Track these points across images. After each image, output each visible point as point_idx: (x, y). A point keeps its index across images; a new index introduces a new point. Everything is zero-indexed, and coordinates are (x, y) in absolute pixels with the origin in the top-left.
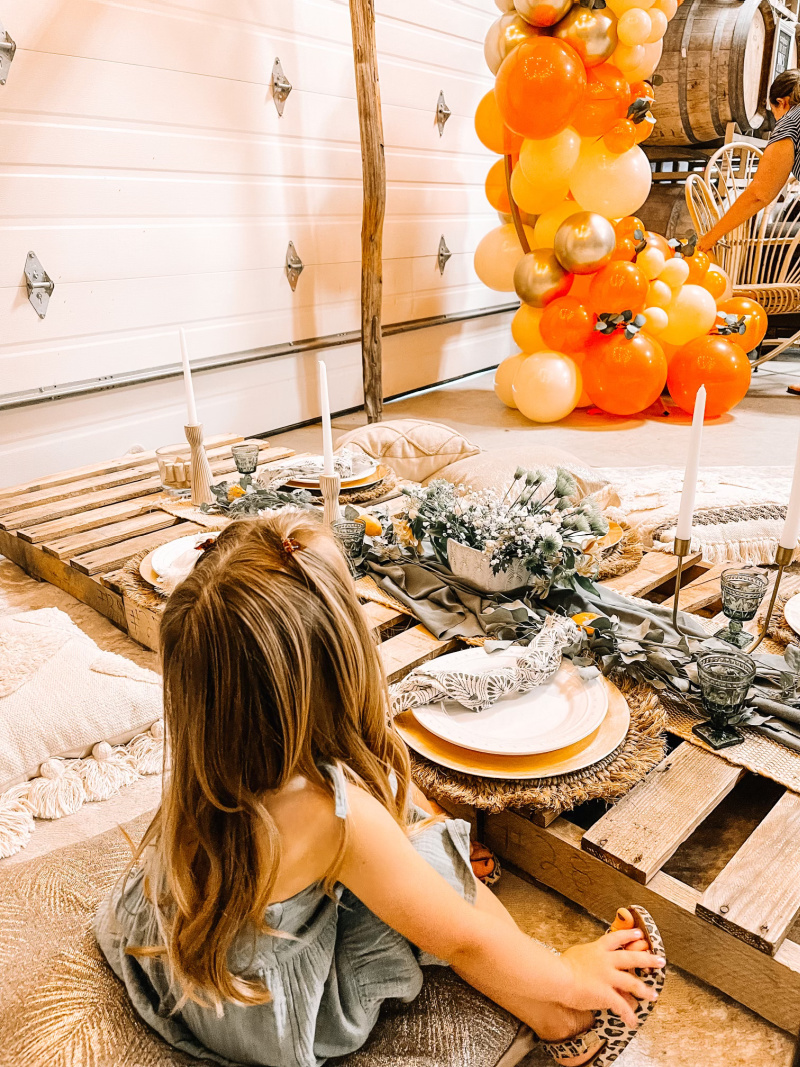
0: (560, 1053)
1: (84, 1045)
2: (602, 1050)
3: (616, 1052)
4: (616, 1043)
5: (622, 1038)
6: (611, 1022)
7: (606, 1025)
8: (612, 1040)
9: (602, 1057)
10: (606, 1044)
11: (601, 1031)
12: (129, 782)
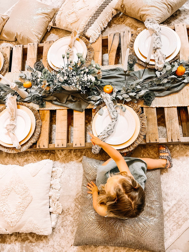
0: (167, 167)
1: (128, 231)
2: (170, 162)
3: (171, 161)
4: (171, 160)
5: (171, 159)
6: (168, 158)
7: (168, 159)
8: (170, 160)
9: (171, 163)
10: (170, 161)
11: (168, 160)
12: (59, 181)
